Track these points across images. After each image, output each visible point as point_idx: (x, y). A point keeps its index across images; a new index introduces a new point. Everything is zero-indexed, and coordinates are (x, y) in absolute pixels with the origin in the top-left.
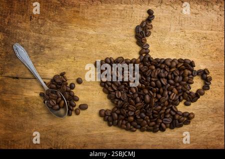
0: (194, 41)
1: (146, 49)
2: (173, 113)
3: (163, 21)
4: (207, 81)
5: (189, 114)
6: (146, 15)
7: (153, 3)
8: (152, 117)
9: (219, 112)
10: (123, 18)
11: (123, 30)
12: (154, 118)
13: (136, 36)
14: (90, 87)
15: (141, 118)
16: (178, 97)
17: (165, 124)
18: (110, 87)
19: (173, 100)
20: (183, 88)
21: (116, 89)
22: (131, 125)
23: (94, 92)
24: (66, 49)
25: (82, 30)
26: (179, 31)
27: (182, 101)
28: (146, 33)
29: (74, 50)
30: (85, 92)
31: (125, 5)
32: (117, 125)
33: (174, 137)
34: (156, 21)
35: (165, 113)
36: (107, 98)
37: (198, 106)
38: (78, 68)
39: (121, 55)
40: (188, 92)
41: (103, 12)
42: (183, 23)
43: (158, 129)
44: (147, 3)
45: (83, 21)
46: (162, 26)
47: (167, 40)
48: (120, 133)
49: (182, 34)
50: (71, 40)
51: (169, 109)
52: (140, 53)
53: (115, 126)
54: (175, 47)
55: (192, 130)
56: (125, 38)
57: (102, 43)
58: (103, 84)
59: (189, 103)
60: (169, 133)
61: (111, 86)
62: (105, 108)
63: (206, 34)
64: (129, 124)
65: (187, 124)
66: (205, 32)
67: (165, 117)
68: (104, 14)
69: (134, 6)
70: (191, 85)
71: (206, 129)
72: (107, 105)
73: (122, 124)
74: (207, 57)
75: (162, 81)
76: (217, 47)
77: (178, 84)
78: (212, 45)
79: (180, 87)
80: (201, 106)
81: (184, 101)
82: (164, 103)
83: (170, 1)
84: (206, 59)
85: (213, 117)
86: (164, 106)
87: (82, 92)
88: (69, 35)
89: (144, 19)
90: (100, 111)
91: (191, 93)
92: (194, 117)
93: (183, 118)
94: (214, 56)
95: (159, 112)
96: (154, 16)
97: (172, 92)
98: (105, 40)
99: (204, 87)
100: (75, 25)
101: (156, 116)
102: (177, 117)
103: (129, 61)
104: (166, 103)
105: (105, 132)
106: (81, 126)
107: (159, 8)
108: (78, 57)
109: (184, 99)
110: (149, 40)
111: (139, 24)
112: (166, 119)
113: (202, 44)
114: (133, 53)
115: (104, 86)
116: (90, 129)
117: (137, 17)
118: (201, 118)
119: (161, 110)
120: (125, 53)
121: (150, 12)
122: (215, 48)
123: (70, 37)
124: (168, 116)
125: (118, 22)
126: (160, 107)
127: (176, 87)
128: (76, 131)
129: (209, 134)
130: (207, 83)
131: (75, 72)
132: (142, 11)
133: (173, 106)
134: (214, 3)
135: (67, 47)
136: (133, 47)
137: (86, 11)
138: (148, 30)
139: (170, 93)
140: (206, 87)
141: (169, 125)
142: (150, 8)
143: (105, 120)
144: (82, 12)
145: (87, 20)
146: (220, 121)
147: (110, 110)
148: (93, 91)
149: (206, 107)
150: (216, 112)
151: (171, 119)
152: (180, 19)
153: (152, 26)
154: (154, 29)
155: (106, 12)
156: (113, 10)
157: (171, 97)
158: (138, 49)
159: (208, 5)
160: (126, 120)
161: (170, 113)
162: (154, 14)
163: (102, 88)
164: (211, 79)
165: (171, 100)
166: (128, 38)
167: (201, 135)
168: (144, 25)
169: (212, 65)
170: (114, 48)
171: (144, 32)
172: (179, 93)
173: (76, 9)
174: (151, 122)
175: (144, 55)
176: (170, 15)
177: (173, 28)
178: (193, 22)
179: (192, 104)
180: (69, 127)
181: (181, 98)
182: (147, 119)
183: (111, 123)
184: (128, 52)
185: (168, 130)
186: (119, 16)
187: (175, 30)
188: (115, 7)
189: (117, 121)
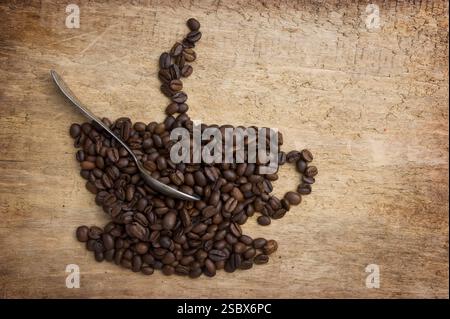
0: (285, 89)
1: (179, 104)
2: (232, 239)
3: (221, 44)
4: (307, 177)
5: (267, 243)
6: (184, 31)
7: (200, 4)
8: (186, 246)
9: (329, 241)
10: (135, 36)
11: (133, 60)
12: (191, 248)
13: (161, 76)
14: (58, 178)
15: (162, 247)
16: (241, 207)
17: (214, 262)
18: (99, 181)
19: (232, 213)
20: (255, 188)
21: (109, 185)
22: (143, 261)
23: (68, 190)
24: (9, 95)
25: (46, 57)
26: (253, 68)
27: (252, 215)
28: (181, 69)
29: (26, 99)
30: (47, 188)
31: (139, 8)
32: (114, 259)
33: (233, 289)
34: (205, 44)
35: (214, 238)
36: (93, 203)
37: (286, 227)
38: (34, 138)
39: (127, 114)
40: (267, 197)
41: (92, 20)
42: (263, 50)
43: (200, 271)
44: (187, 5)
45: (48, 38)
46: (217, 55)
47: (227, 85)
48: (119, 277)
49: (259, 74)
50: (20, 76)
51: (224, 232)
52: (168, 112)
53: (108, 261)
54: (242, 101)
55: (272, 276)
56: (137, 77)
57: (88, 86)
58: (87, 173)
59: (267, 219)
60: (223, 281)
61: (101, 178)
62: (89, 224)
63: (310, 74)
64: (138, 259)
65: (262, 263)
66: (308, 70)
67: (214, 248)
68: (95, 24)
69: (159, 9)
70: (273, 183)
71: (300, 275)
72: (94, 218)
73: (123, 258)
74: (310, 125)
75: (208, 172)
76: (333, 104)
77: (243, 181)
78: (321, 99)
79: (249, 187)
80: (293, 228)
81: (257, 215)
82: (212, 217)
83: (238, 3)
84: (308, 128)
85: (315, 252)
86: (213, 224)
87: (42, 188)
88: (17, 66)
89: (181, 38)
90: (79, 230)
91: (270, 198)
92: (275, 249)
93: (252, 251)
94: (326, 123)
95: (201, 236)
96: (200, 33)
97: (231, 196)
98: (93, 79)
99: (299, 187)
100: (30, 45)
101: (195, 244)
102: (239, 248)
103: (143, 127)
104: (218, 218)
105: (88, 273)
106: (38, 260)
107: (212, 16)
108: (34, 113)
109: (255, 210)
110: (187, 85)
111: (168, 50)
112: (216, 252)
113: (300, 97)
114: (152, 110)
115: (88, 179)
116: (56, 266)
117: (164, 33)
118: (291, 252)
119: (206, 231)
120: (136, 110)
121: (193, 25)
122: (329, 107)
123: (18, 70)
124: (222, 245)
125: (124, 44)
126: (203, 227)
127: (240, 186)
128: (26, 270)
129: (307, 285)
130: (305, 179)
131: (26, 144)
132: (177, 21)
133: (232, 226)
134: (331, 7)
135: (10, 91)
136: (152, 99)
137: (54, 15)
138: (186, 63)
139: (226, 197)
140: (304, 188)
141: (222, 263)
142: (194, 15)
143: (88, 248)
144: (46, 19)
145: (56, 35)
146: (331, 259)
147: (99, 229)
148: (64, 187)
149: (302, 229)
150: (324, 241)
151: (226, 251)
152: (258, 41)
153: (194, 54)
154: (199, 61)
155: (98, 19)
156: (114, 17)
157: (227, 206)
158: (165, 102)
159: (318, 11)
160: (132, 251)
161: (225, 239)
162: (200, 30)
163: (85, 181)
164: (315, 171)
165: (227, 212)
166: (144, 78)
167: (291, 287)
168: (177, 52)
169: (320, 143)
170: (114, 99)
171: (176, 67)
172: (245, 198)
173: (32, 10)
174: (184, 256)
175: (175, 116)
176: (236, 31)
177: (240, 60)
178: (284, 48)
179: (274, 223)
180: (12, 260)
181: (250, 209)
182: (175, 249)
183: (101, 255)
184: (142, 108)
185: (221, 274)
186: (126, 31)
187: (244, 66)
188: (117, 10)
189: (113, 251)
